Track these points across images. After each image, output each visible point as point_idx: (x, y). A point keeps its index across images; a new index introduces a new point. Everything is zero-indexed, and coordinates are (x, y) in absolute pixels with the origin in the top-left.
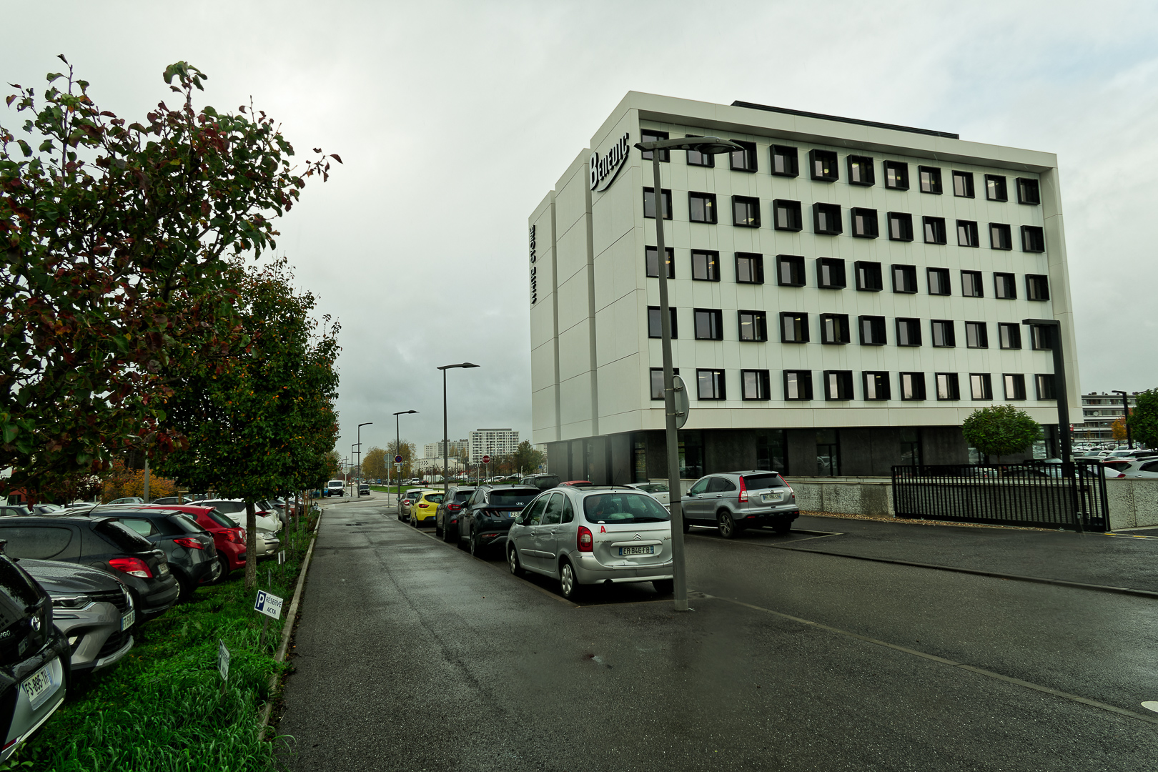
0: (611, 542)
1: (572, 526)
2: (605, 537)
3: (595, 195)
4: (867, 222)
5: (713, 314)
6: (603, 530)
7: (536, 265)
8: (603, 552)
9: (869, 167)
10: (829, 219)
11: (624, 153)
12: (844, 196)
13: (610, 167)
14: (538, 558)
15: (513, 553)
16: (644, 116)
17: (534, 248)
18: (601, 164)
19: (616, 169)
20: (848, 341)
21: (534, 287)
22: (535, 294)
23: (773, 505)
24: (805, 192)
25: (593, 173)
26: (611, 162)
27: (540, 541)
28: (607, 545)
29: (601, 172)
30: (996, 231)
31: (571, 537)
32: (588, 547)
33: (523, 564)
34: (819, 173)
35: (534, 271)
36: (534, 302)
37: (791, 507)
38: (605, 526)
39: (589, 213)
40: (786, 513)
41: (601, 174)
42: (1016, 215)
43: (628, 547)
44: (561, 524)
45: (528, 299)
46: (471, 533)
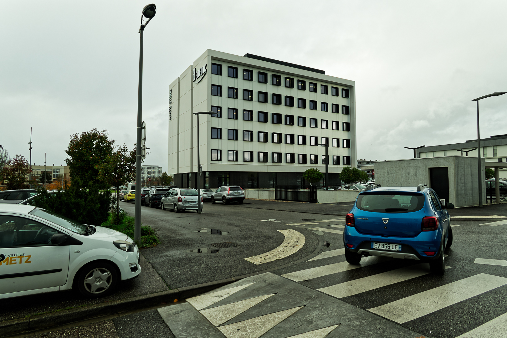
0: (186, 200)
1: (178, 197)
2: (185, 199)
3: (194, 83)
4: (290, 101)
5: (235, 131)
6: (184, 198)
7: (172, 105)
8: (184, 202)
9: (292, 81)
10: (277, 99)
11: (205, 71)
12: (283, 91)
13: (200, 75)
14: (169, 205)
15: (162, 205)
16: (213, 58)
17: (171, 98)
18: (197, 73)
19: (202, 76)
20: (281, 142)
21: (170, 114)
22: (171, 117)
23: (238, 195)
24: (270, 89)
25: (194, 76)
26: (200, 73)
27: (170, 201)
28: (185, 201)
29: (197, 76)
30: (334, 106)
31: (177, 199)
32: (181, 201)
33: (165, 207)
34: (275, 83)
35: (171, 107)
36: (170, 120)
37: (243, 196)
38: (185, 197)
39: (192, 90)
40: (241, 198)
41: (197, 77)
42: (341, 101)
43: (190, 202)
44: (175, 197)
45: (168, 118)
46: (150, 201)
